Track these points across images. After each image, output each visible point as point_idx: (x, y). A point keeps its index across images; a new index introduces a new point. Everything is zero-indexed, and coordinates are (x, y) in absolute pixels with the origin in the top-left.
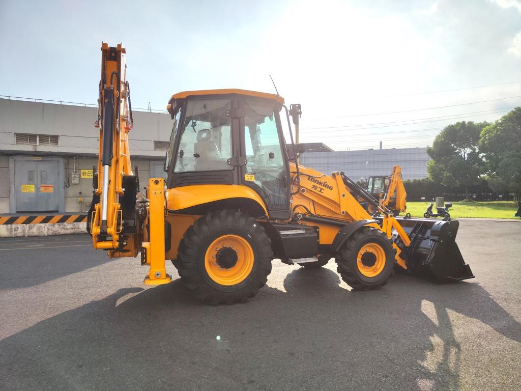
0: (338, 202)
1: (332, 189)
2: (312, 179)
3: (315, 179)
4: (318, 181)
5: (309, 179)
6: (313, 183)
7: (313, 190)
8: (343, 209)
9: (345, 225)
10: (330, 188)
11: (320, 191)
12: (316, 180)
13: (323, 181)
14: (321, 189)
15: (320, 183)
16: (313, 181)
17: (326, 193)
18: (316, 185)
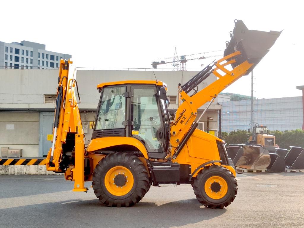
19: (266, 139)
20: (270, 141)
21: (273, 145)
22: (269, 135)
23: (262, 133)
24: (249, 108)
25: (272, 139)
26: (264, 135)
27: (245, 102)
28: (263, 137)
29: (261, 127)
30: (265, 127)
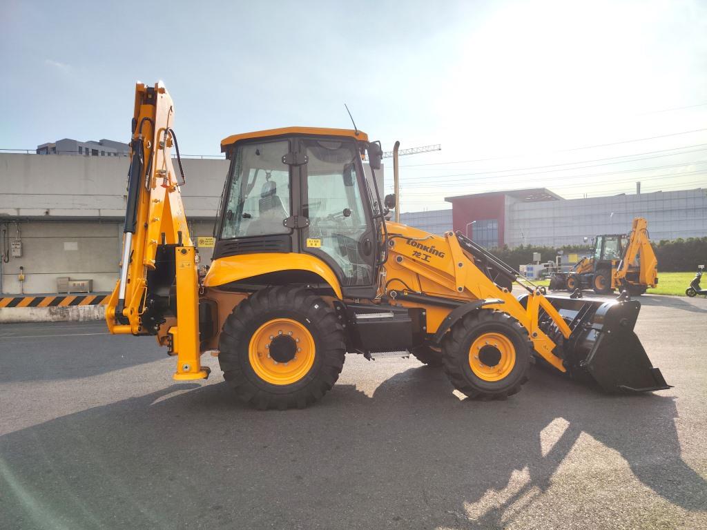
0: (452, 274)
1: (443, 256)
2: (412, 243)
3: (418, 242)
4: (422, 246)
5: (408, 243)
6: (416, 249)
7: (414, 257)
8: (460, 284)
9: (458, 306)
10: (441, 255)
11: (425, 259)
12: (419, 244)
13: (428, 245)
14: (427, 256)
15: (425, 248)
16: (415, 246)
17: (434, 261)
18: (419, 250)
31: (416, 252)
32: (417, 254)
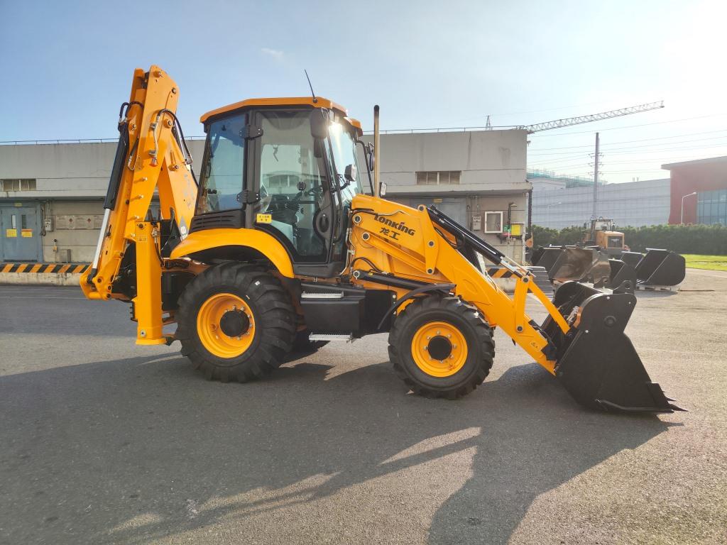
0: (422, 254)
1: (413, 234)
2: (381, 218)
3: (386, 218)
4: (391, 222)
5: (376, 219)
6: (383, 225)
7: (382, 235)
8: (430, 265)
10: (410, 232)
11: (394, 237)
12: (388, 220)
13: (398, 220)
14: (395, 234)
15: (394, 225)
16: (383, 222)
17: (403, 239)
18: (387, 227)
19: (610, 237)
20: (616, 240)
21: (621, 246)
22: (615, 232)
23: (605, 229)
24: (591, 198)
25: (620, 238)
26: (607, 232)
27: (585, 189)
28: (605, 234)
29: (604, 221)
30: (610, 220)
31: (384, 229)
32: (385, 231)
